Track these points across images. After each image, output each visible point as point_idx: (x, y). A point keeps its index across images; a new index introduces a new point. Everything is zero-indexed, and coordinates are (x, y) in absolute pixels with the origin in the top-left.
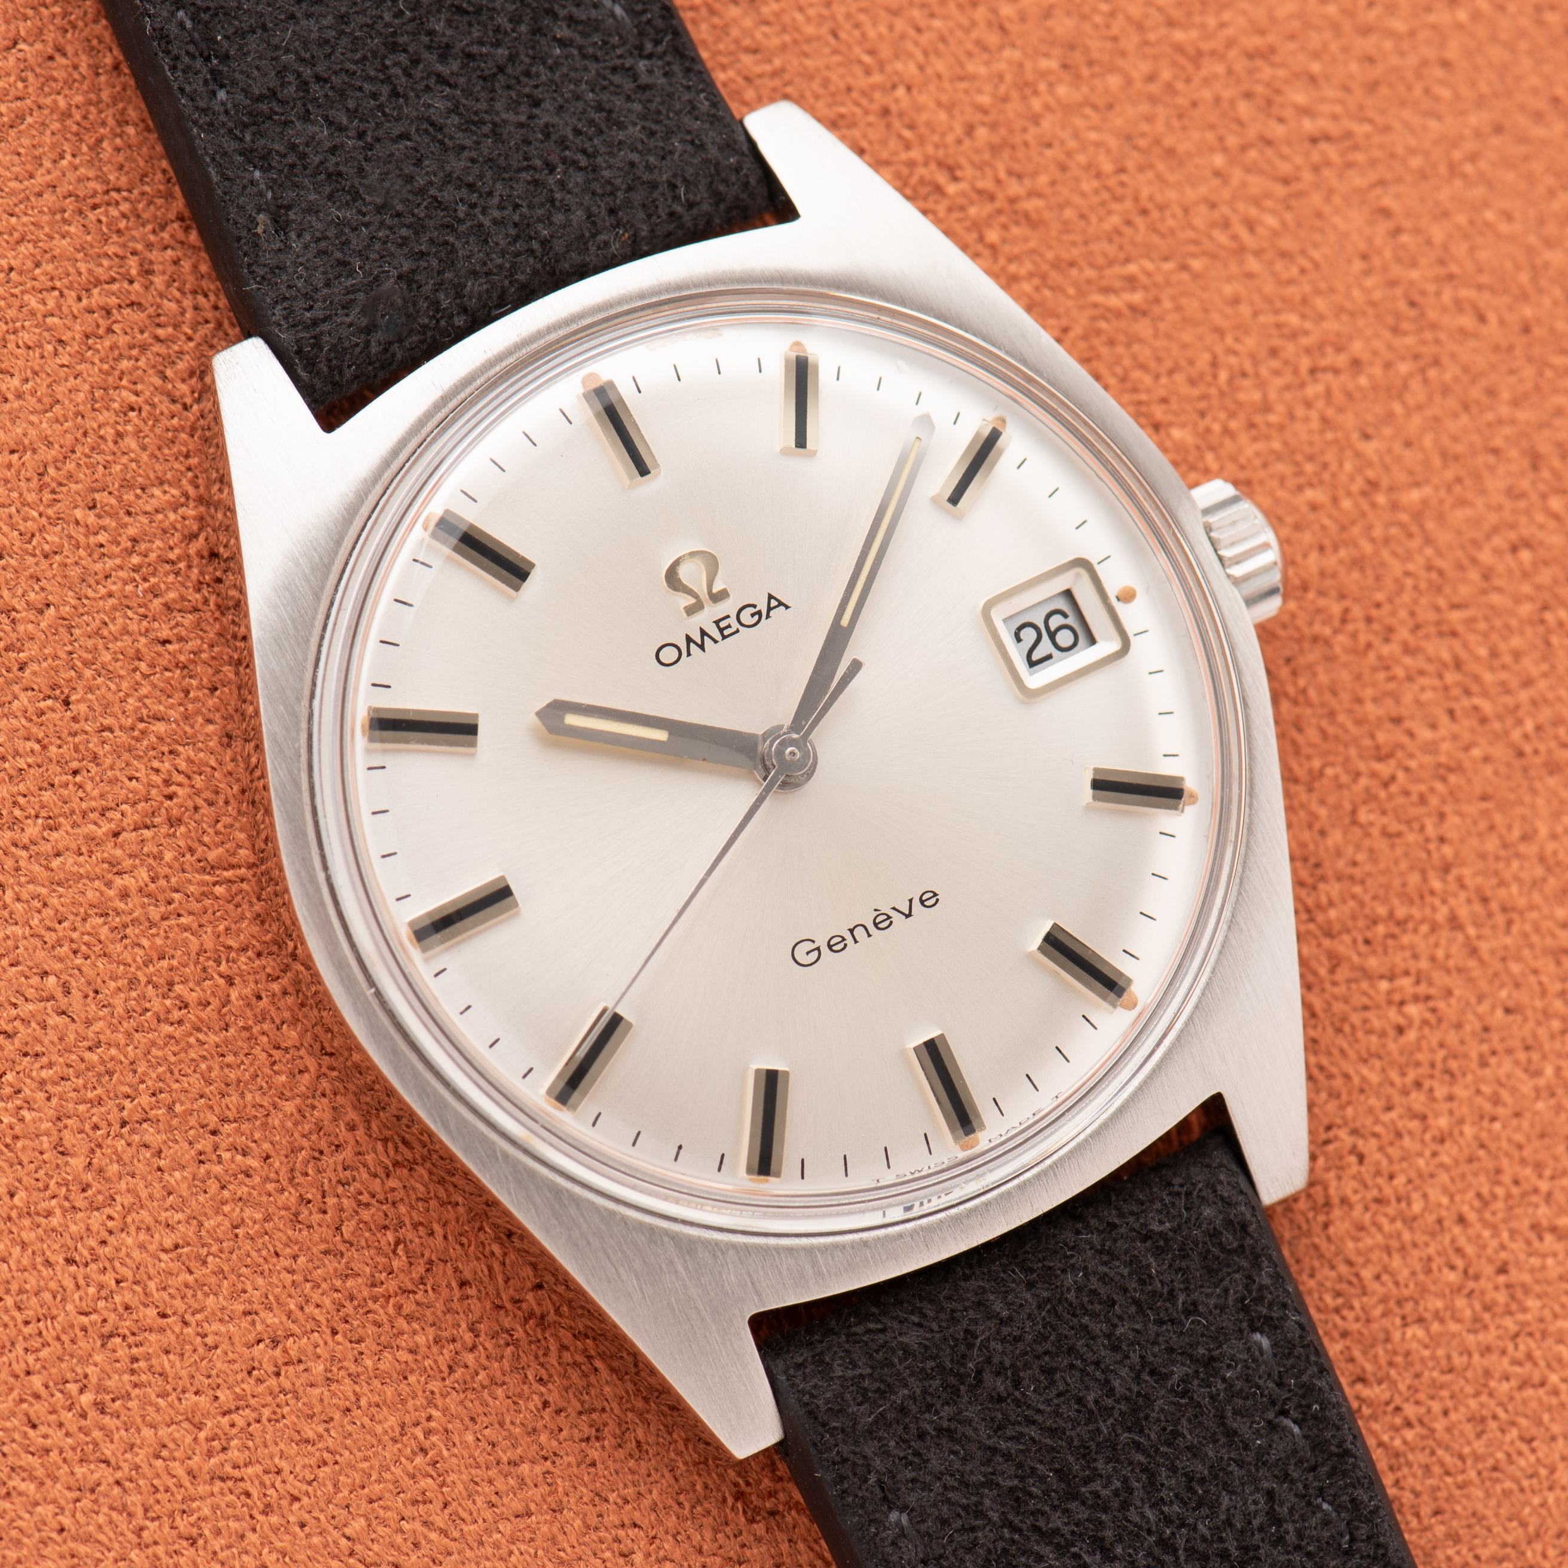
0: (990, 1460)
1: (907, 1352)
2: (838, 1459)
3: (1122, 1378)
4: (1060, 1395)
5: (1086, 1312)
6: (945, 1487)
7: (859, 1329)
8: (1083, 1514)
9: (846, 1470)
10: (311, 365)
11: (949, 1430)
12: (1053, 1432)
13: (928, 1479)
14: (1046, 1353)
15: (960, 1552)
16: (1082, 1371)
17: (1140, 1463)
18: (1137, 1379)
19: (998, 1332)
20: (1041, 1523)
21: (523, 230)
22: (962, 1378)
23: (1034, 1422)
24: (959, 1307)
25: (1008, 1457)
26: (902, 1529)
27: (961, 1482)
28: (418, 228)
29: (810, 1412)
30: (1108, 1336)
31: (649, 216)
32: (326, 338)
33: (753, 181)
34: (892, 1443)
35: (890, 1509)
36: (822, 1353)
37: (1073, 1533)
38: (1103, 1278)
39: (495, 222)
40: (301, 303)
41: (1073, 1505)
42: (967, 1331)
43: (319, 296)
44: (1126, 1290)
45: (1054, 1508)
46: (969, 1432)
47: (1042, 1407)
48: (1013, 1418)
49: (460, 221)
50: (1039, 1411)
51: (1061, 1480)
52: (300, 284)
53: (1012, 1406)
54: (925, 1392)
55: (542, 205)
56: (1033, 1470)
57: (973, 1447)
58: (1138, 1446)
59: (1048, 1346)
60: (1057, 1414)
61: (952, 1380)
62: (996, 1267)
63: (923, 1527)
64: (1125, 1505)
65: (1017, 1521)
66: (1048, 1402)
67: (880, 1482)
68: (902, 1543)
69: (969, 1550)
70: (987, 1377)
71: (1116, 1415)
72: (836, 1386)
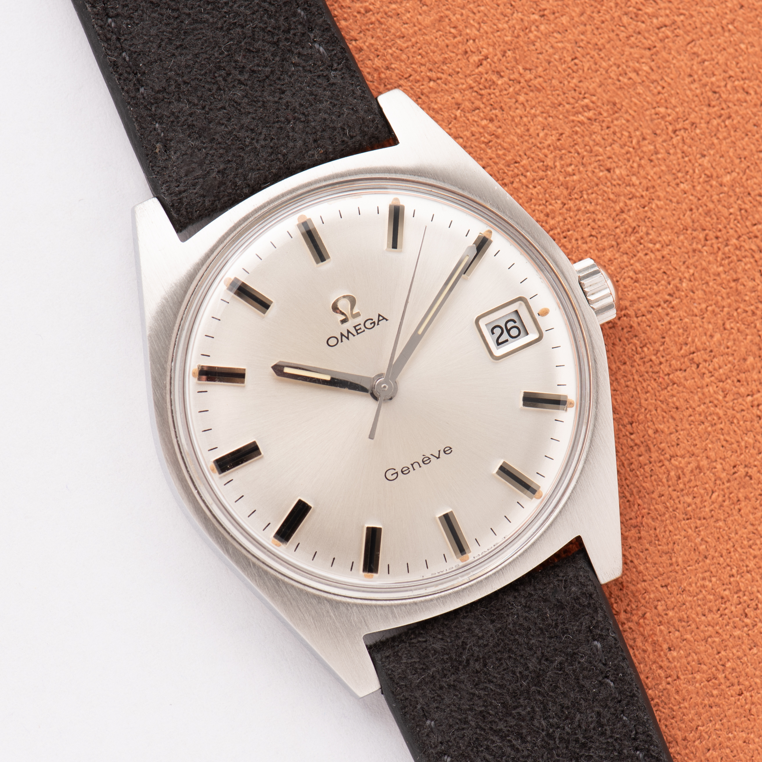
0: (472, 699)
1: (436, 652)
2: (403, 698)
3: (533, 663)
4: (504, 670)
5: (518, 633)
6: (451, 711)
7: (414, 641)
8: (513, 723)
9: (407, 703)
10: (178, 211)
11: (454, 686)
12: (501, 686)
13: (443, 707)
14: (499, 652)
15: (457, 739)
16: (515, 659)
17: (540, 700)
18: (540, 663)
19: (477, 642)
20: (494, 727)
21: (274, 151)
22: (460, 663)
23: (492, 682)
24: (460, 631)
25: (480, 697)
26: (432, 729)
27: (458, 708)
28: (227, 149)
29: (391, 678)
30: (528, 644)
31: (333, 142)
32: (185, 199)
33: (380, 126)
34: (428, 692)
35: (427, 719)
36: (398, 651)
37: (508, 731)
38: (525, 618)
39: (262, 147)
40: (174, 184)
41: (509, 719)
42: (463, 642)
43: (182, 180)
44: (536, 624)
45: (500, 720)
46: (463, 686)
47: (496, 675)
48: (483, 680)
49: (247, 146)
50: (494, 677)
51: (504, 707)
52: (174, 175)
53: (483, 675)
54: (443, 669)
55: (284, 138)
56: (491, 703)
57: (464, 693)
58: (539, 692)
59: (499, 648)
60: (503, 678)
61: (455, 664)
62: (477, 613)
63: (441, 728)
64: (532, 718)
65: (483, 725)
66: (499, 673)
67: (422, 708)
68: (431, 735)
69: (461, 738)
70: (472, 662)
71: (530, 678)
72: (403, 667)
